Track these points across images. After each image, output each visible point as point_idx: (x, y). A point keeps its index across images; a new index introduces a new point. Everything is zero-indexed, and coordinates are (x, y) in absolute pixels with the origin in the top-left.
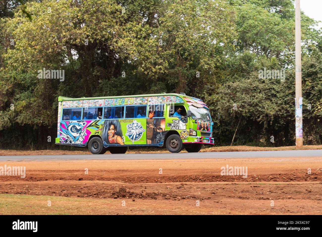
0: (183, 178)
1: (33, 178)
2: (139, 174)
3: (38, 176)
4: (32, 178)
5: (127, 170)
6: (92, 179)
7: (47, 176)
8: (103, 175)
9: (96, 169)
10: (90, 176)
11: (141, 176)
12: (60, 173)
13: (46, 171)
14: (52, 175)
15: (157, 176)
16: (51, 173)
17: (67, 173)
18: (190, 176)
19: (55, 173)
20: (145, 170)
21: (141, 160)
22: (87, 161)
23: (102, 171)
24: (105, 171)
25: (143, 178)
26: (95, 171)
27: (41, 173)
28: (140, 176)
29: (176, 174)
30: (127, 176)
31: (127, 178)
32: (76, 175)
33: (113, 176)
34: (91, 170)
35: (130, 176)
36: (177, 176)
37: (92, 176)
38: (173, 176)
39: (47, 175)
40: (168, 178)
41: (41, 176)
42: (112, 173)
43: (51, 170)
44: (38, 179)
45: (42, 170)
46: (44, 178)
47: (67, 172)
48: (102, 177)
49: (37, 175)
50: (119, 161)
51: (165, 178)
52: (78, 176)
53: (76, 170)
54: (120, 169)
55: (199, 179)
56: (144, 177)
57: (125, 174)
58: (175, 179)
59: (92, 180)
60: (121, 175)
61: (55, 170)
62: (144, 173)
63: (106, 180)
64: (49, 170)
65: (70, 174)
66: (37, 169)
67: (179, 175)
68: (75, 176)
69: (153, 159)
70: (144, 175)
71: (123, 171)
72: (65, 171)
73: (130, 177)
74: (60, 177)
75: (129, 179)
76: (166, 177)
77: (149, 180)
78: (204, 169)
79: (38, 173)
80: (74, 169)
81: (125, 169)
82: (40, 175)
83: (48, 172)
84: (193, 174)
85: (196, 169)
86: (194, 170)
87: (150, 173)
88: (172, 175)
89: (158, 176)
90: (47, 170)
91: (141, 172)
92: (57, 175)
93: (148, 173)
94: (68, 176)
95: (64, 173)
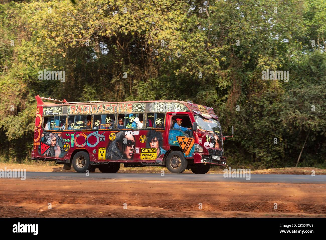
0: (236, 205)
2: (181, 199)
5: (167, 194)
9: (128, 192)
10: (119, 199)
11: (184, 202)
13: (66, 192)
14: (73, 197)
16: (72, 194)
17: (91, 196)
18: (245, 204)
19: (76, 195)
20: (189, 194)
22: (116, 181)
23: (135, 194)
24: (139, 194)
25: (186, 205)
26: (126, 193)
28: (182, 202)
29: (227, 201)
30: (166, 201)
31: (166, 203)
32: (103, 198)
33: (148, 200)
34: (121, 193)
35: (170, 202)
36: (229, 203)
38: (223, 204)
39: (67, 197)
40: (218, 206)
41: (60, 198)
42: (147, 197)
43: (72, 190)
45: (61, 191)
46: (63, 201)
47: (92, 194)
48: (135, 201)
49: (54, 196)
50: (156, 182)
52: (104, 199)
53: (102, 192)
54: (158, 192)
55: (256, 208)
56: (187, 203)
57: (164, 198)
58: (226, 207)
60: (159, 199)
61: (76, 191)
62: (188, 198)
63: (139, 205)
64: (70, 191)
65: (95, 197)
66: (54, 190)
67: (231, 202)
68: (101, 199)
69: (199, 181)
71: (162, 194)
72: (89, 192)
73: (169, 203)
74: (82, 200)
75: (169, 206)
78: (263, 196)
79: (55, 194)
80: (101, 191)
81: (164, 192)
83: (67, 194)
84: (249, 201)
85: (253, 196)
86: (250, 196)
88: (222, 202)
91: (184, 196)
93: (192, 198)
94: (92, 199)
95: (88, 195)
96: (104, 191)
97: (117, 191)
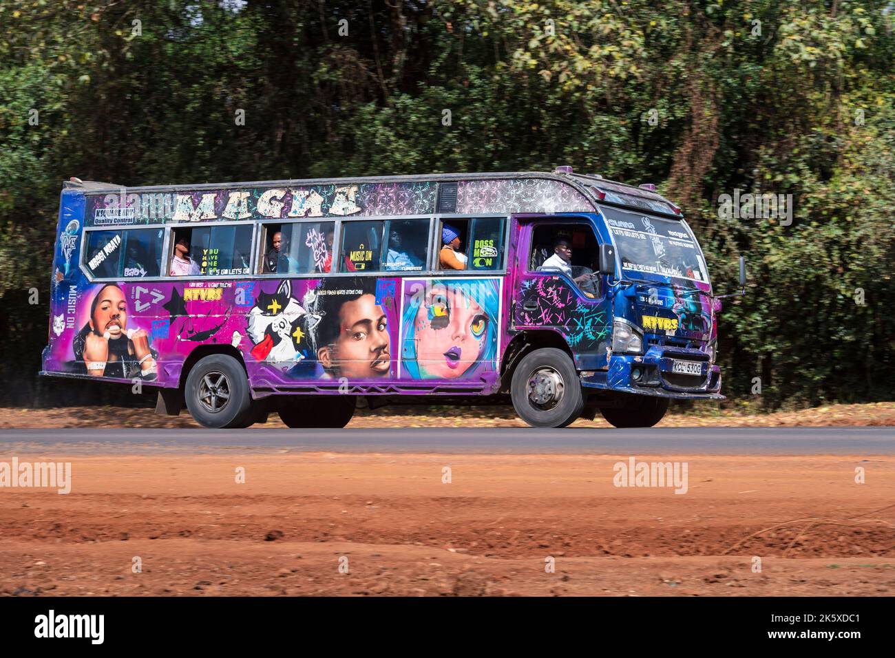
0: (722, 536)
1: (66, 526)
2: (528, 517)
3: (82, 520)
4: (58, 526)
5: (475, 499)
6: (326, 534)
7: (124, 521)
8: (371, 518)
9: (337, 494)
10: (309, 520)
11: (536, 526)
12: (179, 509)
13: (117, 498)
14: (145, 515)
15: (606, 527)
16: (139, 505)
17: (209, 510)
18: (752, 529)
19: (155, 508)
20: (553, 500)
22: (291, 457)
23: (362, 501)
24: (377, 500)
25: (547, 537)
26: (331, 499)
27: (93, 507)
28: (531, 526)
29: (688, 520)
30: (473, 525)
31: (476, 532)
32: (252, 517)
33: (412, 523)
34: (315, 497)
35: (487, 526)
36: (695, 529)
37: (319, 523)
38: (676, 530)
39: (123, 516)
40: (658, 539)
41: (95, 520)
42: (407, 510)
43: (139, 492)
44: (86, 534)
45: (100, 495)
46: (110, 527)
47: (211, 504)
48: (367, 526)
49: (76, 514)
51: (644, 536)
52: (257, 522)
53: (247, 497)
54: (443, 495)
55: (792, 544)
56: (548, 531)
57: (467, 514)
58: (686, 541)
59: (324, 538)
60: (448, 518)
61: (155, 492)
62: (551, 513)
63: (381, 539)
64: (131, 495)
65: (222, 512)
67: (705, 525)
68: (245, 521)
69: (586, 454)
70: (551, 521)
71: (458, 502)
72: (201, 497)
73: (487, 530)
74: (177, 523)
75: (484, 540)
76: (648, 531)
77: (572, 542)
78: (815, 501)
80: (242, 492)
81: (468, 492)
82: (88, 515)
83: (124, 505)
84: (767, 519)
85: (779, 501)
86: (769, 501)
87: (576, 512)
88: (672, 524)
89: (615, 526)
90: (123, 496)
91: (536, 506)
92: (166, 515)
93: (566, 513)
94: (214, 520)
95: (194, 508)
96: (252, 494)
97: (300, 493)
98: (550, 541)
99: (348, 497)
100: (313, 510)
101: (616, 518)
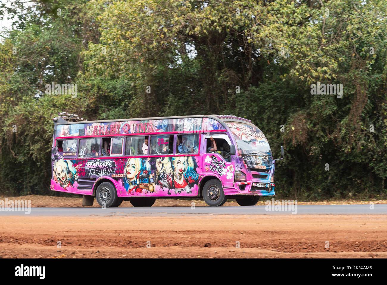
0: (370, 244)
1: (133, 242)
2: (299, 238)
3: (140, 240)
4: (131, 242)
5: (280, 231)
6: (226, 245)
7: (154, 240)
8: (242, 238)
9: (230, 230)
10: (220, 239)
11: (302, 241)
12: (174, 236)
13: (152, 232)
14: (162, 238)
16: (160, 234)
17: (184, 236)
18: (381, 242)
19: (165, 235)
20: (308, 231)
21: (301, 216)
22: (214, 217)
23: (239, 232)
24: (245, 232)
25: (306, 245)
26: (228, 232)
27: (144, 235)
28: (300, 241)
29: (357, 239)
30: (279, 241)
31: (280, 243)
32: (200, 238)
33: (257, 240)
34: (223, 231)
35: (284, 241)
36: (360, 242)
37: (224, 241)
38: (353, 242)
39: (154, 238)
40: (346, 245)
41: (145, 240)
42: (255, 236)
43: (160, 229)
44: (141, 245)
45: (146, 230)
47: (185, 234)
49: (138, 237)
50: (265, 217)
51: (341, 245)
52: (202, 240)
53: (198, 231)
54: (268, 230)
56: (306, 243)
57: (276, 237)
58: (357, 246)
60: (270, 238)
61: (165, 230)
62: (307, 236)
63: (246, 246)
64: (157, 231)
65: (189, 237)
66: (137, 229)
67: (363, 240)
68: (197, 240)
69: (320, 215)
70: (308, 239)
71: (273, 232)
72: (182, 231)
73: (284, 242)
74: (173, 241)
75: (283, 246)
76: (343, 243)
77: (315, 247)
79: (138, 234)
80: (196, 229)
81: (277, 229)
82: (142, 238)
83: (156, 234)
87: (316, 236)
88: (352, 240)
89: (330, 241)
90: (154, 231)
91: (302, 234)
92: (169, 238)
93: (313, 236)
94: (186, 239)
95: (180, 235)
96: (200, 230)
97: (217, 229)
98: (307, 246)
99: (234, 231)
100: (221, 236)
101: (331, 238)
